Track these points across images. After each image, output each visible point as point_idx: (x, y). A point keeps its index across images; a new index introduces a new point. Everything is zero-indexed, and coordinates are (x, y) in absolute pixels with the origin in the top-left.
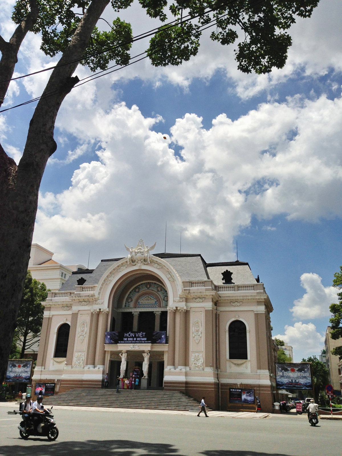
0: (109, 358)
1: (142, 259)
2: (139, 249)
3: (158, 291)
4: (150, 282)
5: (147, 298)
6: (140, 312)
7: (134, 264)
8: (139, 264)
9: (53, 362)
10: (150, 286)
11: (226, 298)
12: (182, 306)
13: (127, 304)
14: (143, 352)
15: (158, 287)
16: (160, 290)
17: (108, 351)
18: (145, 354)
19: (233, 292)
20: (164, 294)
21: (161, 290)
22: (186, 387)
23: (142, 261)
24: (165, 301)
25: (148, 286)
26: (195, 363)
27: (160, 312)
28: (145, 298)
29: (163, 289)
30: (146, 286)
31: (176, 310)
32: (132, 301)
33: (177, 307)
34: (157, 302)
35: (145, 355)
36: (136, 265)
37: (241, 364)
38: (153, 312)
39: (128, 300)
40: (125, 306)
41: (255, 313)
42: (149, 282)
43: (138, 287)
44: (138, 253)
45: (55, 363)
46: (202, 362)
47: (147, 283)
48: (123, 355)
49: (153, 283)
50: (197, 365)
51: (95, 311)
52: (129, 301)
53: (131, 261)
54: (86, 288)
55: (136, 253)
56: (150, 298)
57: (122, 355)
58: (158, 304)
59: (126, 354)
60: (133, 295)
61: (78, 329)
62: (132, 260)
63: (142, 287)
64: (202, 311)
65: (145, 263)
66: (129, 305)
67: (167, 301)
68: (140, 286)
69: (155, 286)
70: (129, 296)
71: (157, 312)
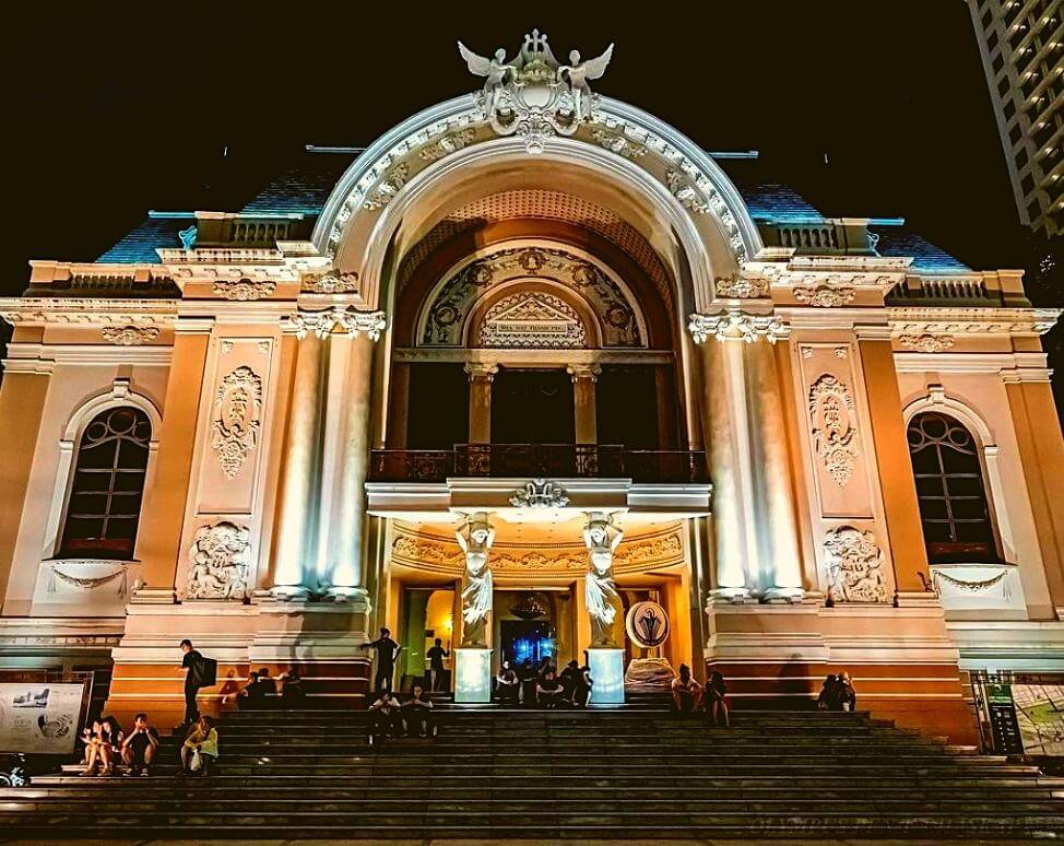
3: (579, 284)
4: (540, 249)
5: (532, 307)
6: (498, 365)
8: (532, 134)
9: (53, 580)
10: (541, 262)
13: (436, 333)
15: (577, 268)
16: (586, 281)
20: (606, 295)
21: (593, 282)
24: (614, 325)
25: (532, 260)
27: (596, 369)
28: (524, 310)
29: (599, 279)
30: (523, 262)
32: (457, 318)
34: (577, 329)
38: (566, 365)
39: (442, 315)
40: (427, 339)
42: (532, 249)
43: (489, 263)
47: (524, 249)
49: (552, 251)
52: (444, 319)
53: (492, 117)
56: (546, 311)
58: (581, 337)
60: (461, 294)
62: (498, 114)
63: (503, 265)
66: (445, 336)
67: (622, 326)
68: (498, 262)
69: (560, 267)
70: (447, 298)
71: (584, 369)
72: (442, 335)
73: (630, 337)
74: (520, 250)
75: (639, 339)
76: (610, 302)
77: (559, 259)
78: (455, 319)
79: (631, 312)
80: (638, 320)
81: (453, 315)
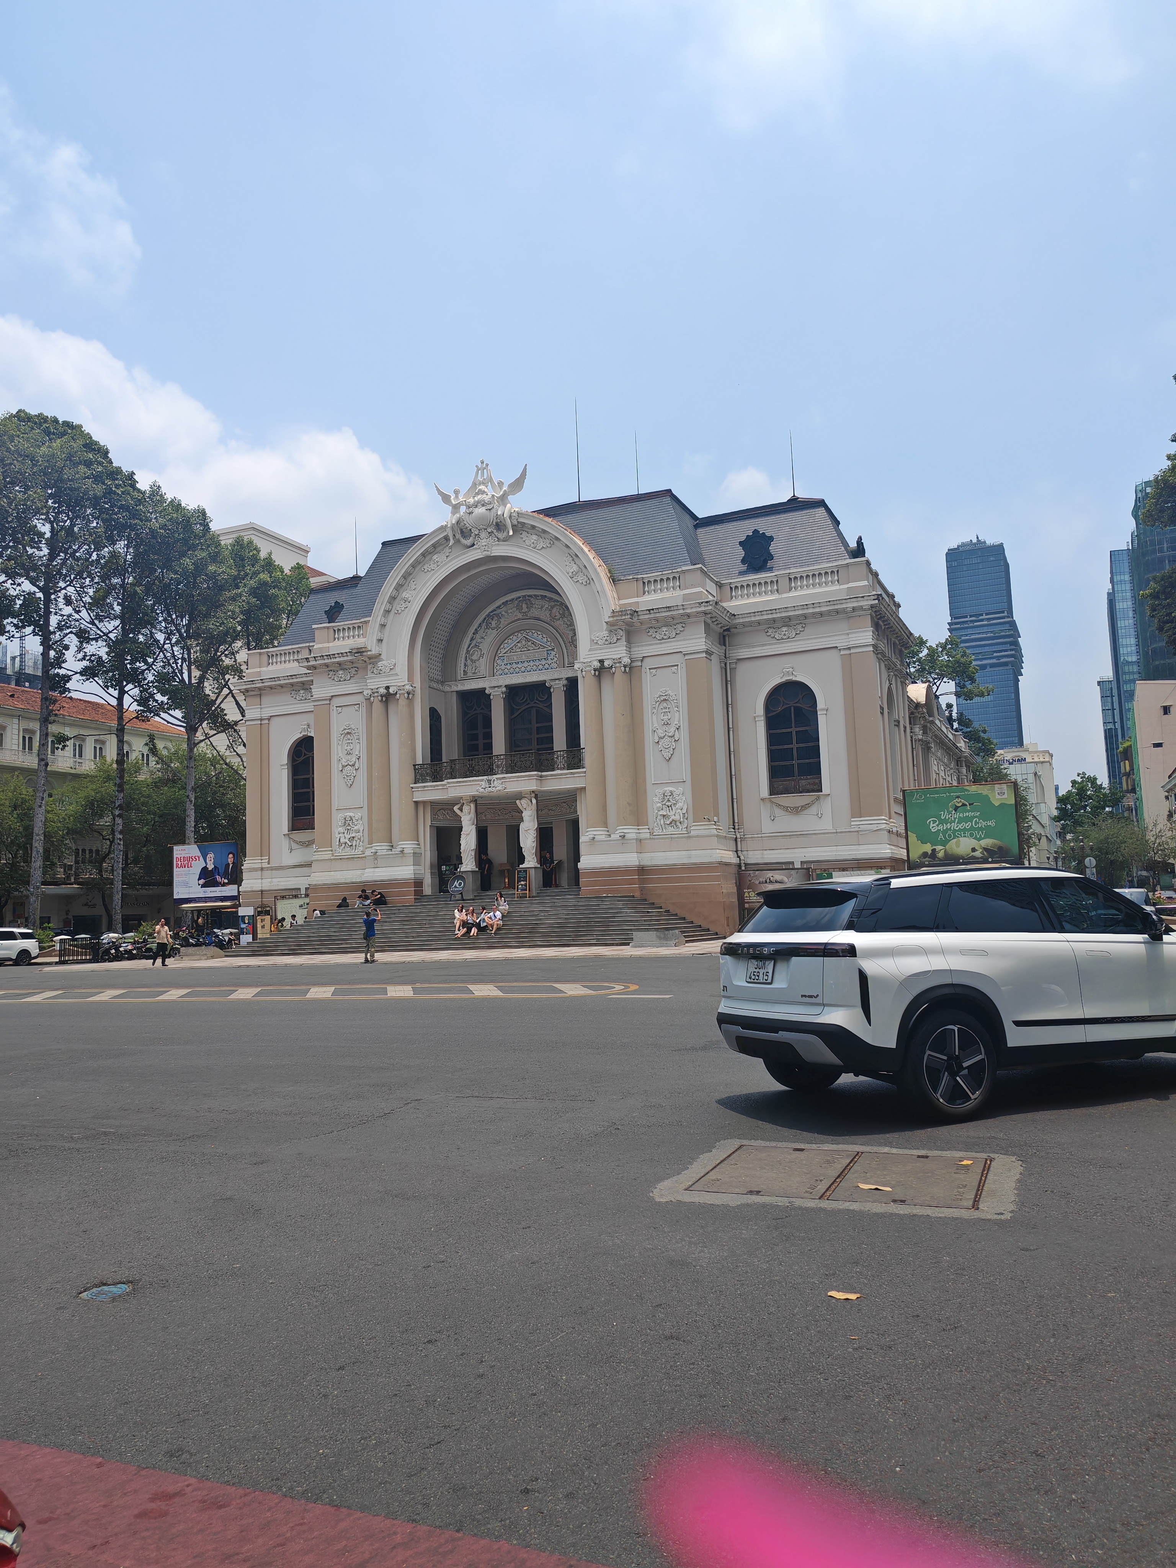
0: (429, 823)
1: (489, 526)
2: (477, 494)
3: (553, 618)
4: (529, 596)
5: (524, 642)
6: (506, 686)
7: (468, 542)
8: (484, 542)
9: (290, 843)
10: (530, 607)
11: (753, 619)
12: (618, 653)
13: (470, 666)
14: (520, 796)
15: (552, 607)
16: (558, 616)
17: (424, 802)
18: (524, 801)
19: (775, 596)
22: (642, 881)
23: (489, 530)
25: (524, 606)
26: (664, 816)
27: (565, 682)
28: (519, 645)
29: (566, 612)
30: (519, 608)
31: (601, 668)
32: (482, 656)
33: (601, 661)
34: (553, 653)
35: (522, 804)
36: (473, 545)
37: (802, 807)
38: (545, 682)
39: (472, 655)
40: (465, 672)
41: (843, 652)
42: (524, 596)
43: (497, 612)
44: (476, 507)
45: (294, 846)
46: (684, 811)
47: (520, 598)
48: (466, 808)
49: (536, 596)
50: (671, 820)
51: (376, 694)
52: (474, 657)
53: (458, 536)
54: (344, 629)
55: (469, 508)
57: (461, 809)
58: (556, 659)
59: (472, 806)
60: (482, 638)
61: (338, 751)
62: (462, 532)
63: (506, 612)
64: (677, 665)
65: (501, 535)
66: (476, 669)
68: (503, 610)
69: (542, 607)
70: (474, 642)
71: (557, 682)
72: (474, 669)
74: (517, 599)
77: (540, 602)
78: (480, 656)
81: (479, 653)
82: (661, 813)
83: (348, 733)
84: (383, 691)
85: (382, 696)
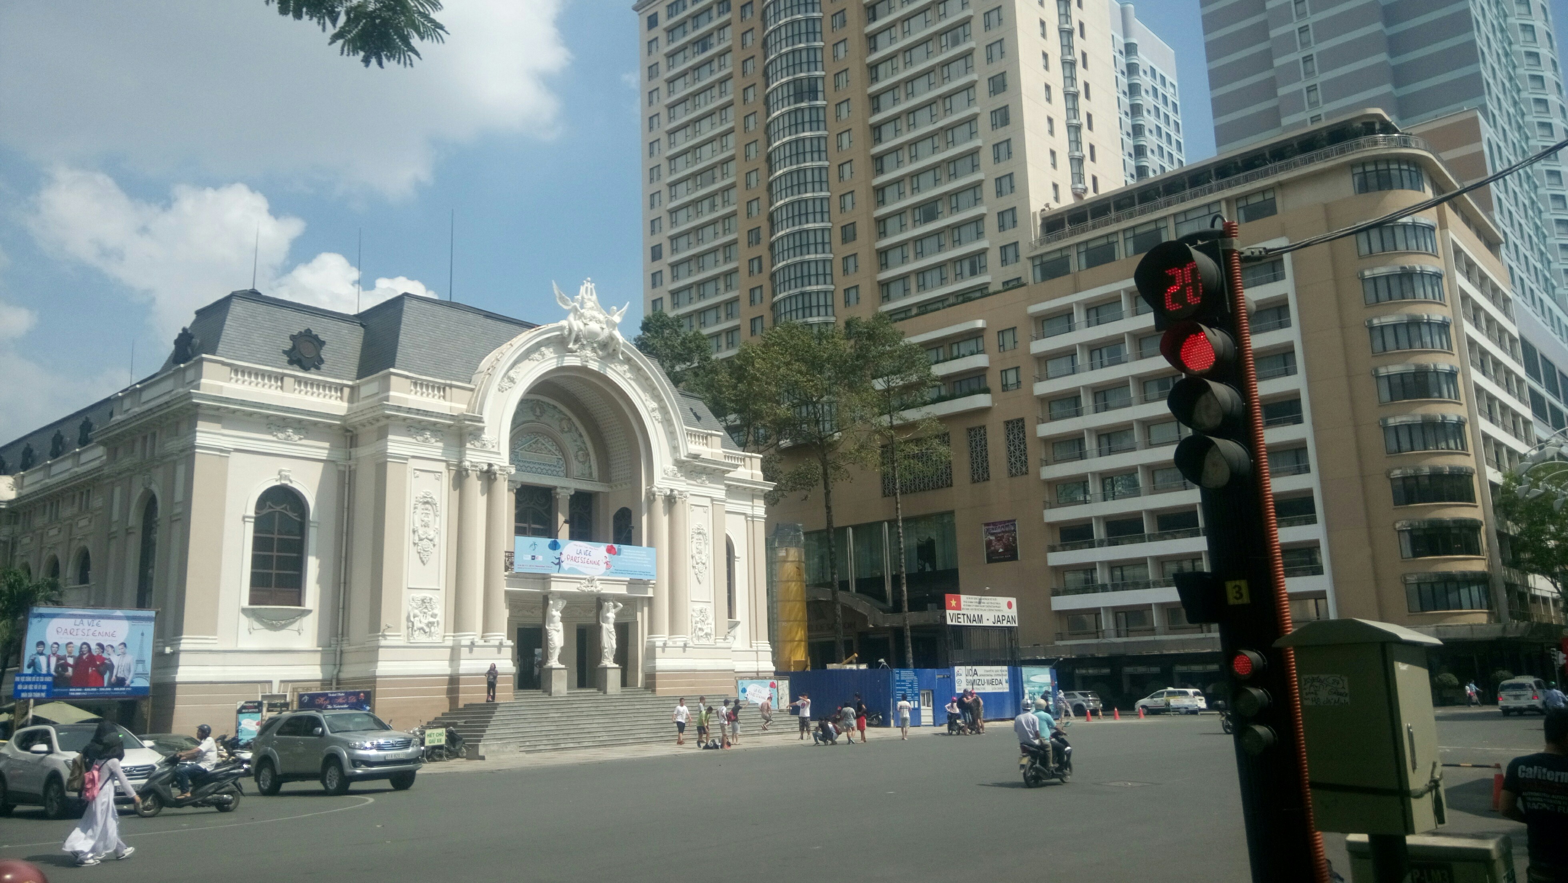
2: (591, 309)
3: (562, 431)
4: (542, 402)
5: (540, 445)
8: (586, 354)
9: (250, 621)
10: (543, 412)
15: (562, 420)
16: (566, 429)
20: (576, 441)
21: (570, 431)
24: (580, 462)
25: (538, 410)
26: (699, 628)
27: (573, 493)
28: (534, 446)
29: (573, 429)
30: (533, 410)
33: (672, 491)
34: (561, 462)
36: (576, 352)
38: (555, 488)
44: (591, 320)
46: (713, 626)
47: (534, 400)
49: (549, 404)
50: (704, 632)
55: (584, 318)
56: (546, 448)
58: (562, 469)
64: (707, 506)
65: (600, 353)
67: (583, 463)
69: (554, 416)
71: (565, 490)
73: (587, 472)
75: (591, 474)
76: (577, 446)
79: (588, 455)
80: (592, 459)
82: (699, 626)
83: (427, 503)
84: (485, 468)
85: (481, 471)
